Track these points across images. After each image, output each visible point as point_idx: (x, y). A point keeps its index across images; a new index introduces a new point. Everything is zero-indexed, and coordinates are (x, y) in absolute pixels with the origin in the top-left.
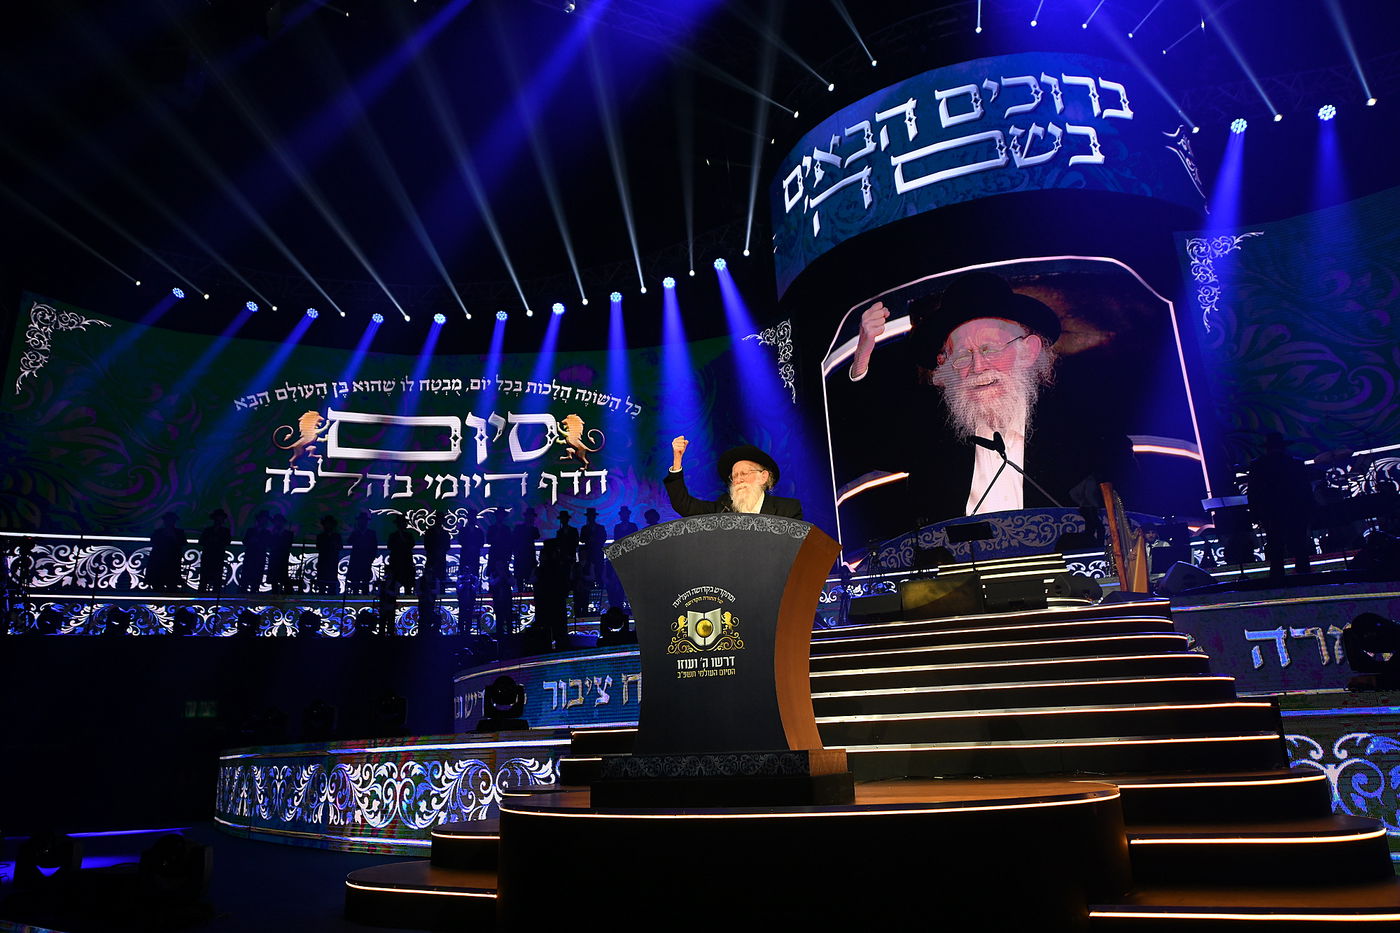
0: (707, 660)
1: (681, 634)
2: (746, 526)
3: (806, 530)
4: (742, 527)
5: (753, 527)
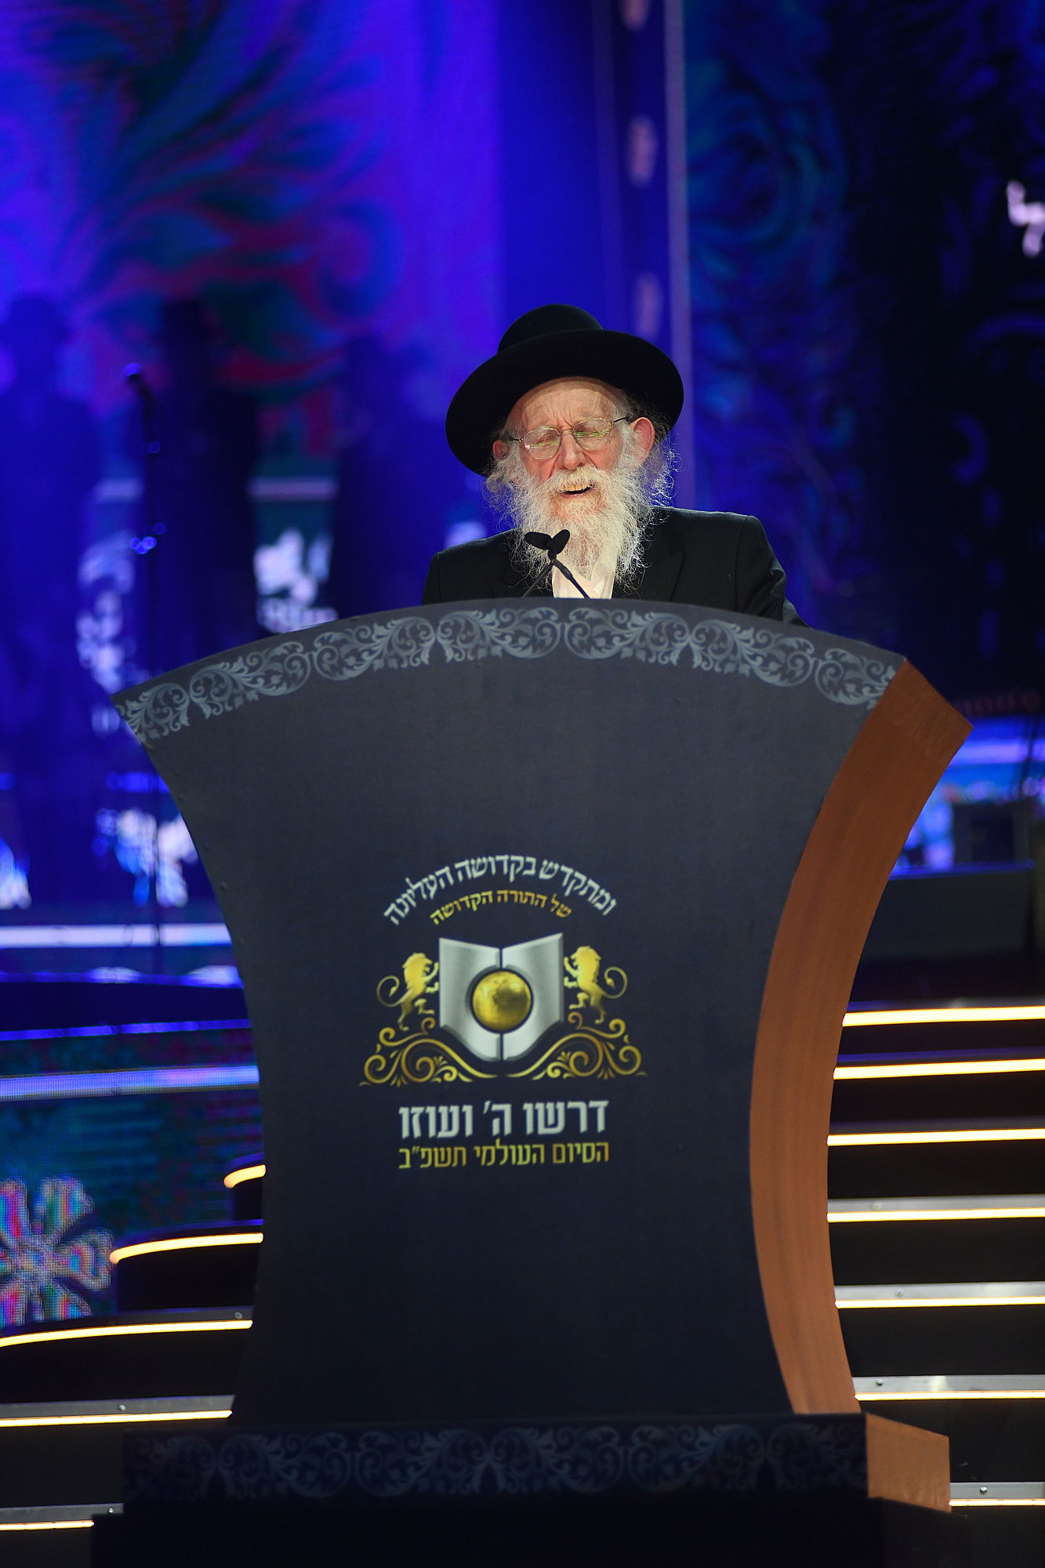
0: (507, 1108)
1: (414, 1019)
2: (663, 649)
3: (877, 678)
4: (649, 654)
5: (687, 653)
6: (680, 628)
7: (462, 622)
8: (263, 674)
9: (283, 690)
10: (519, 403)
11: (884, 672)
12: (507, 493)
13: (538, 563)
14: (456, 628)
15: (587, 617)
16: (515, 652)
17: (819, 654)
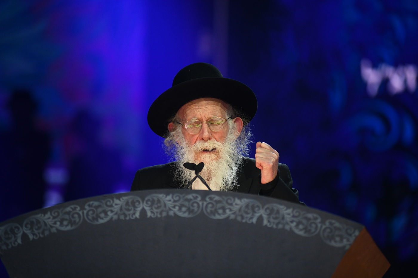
2: (249, 216)
3: (350, 235)
4: (243, 218)
5: (260, 218)
6: (258, 207)
7: (156, 199)
8: (60, 220)
9: (69, 228)
10: (183, 107)
11: (354, 232)
12: (174, 148)
13: (186, 181)
14: (153, 202)
15: (215, 199)
16: (180, 214)
17: (323, 222)
